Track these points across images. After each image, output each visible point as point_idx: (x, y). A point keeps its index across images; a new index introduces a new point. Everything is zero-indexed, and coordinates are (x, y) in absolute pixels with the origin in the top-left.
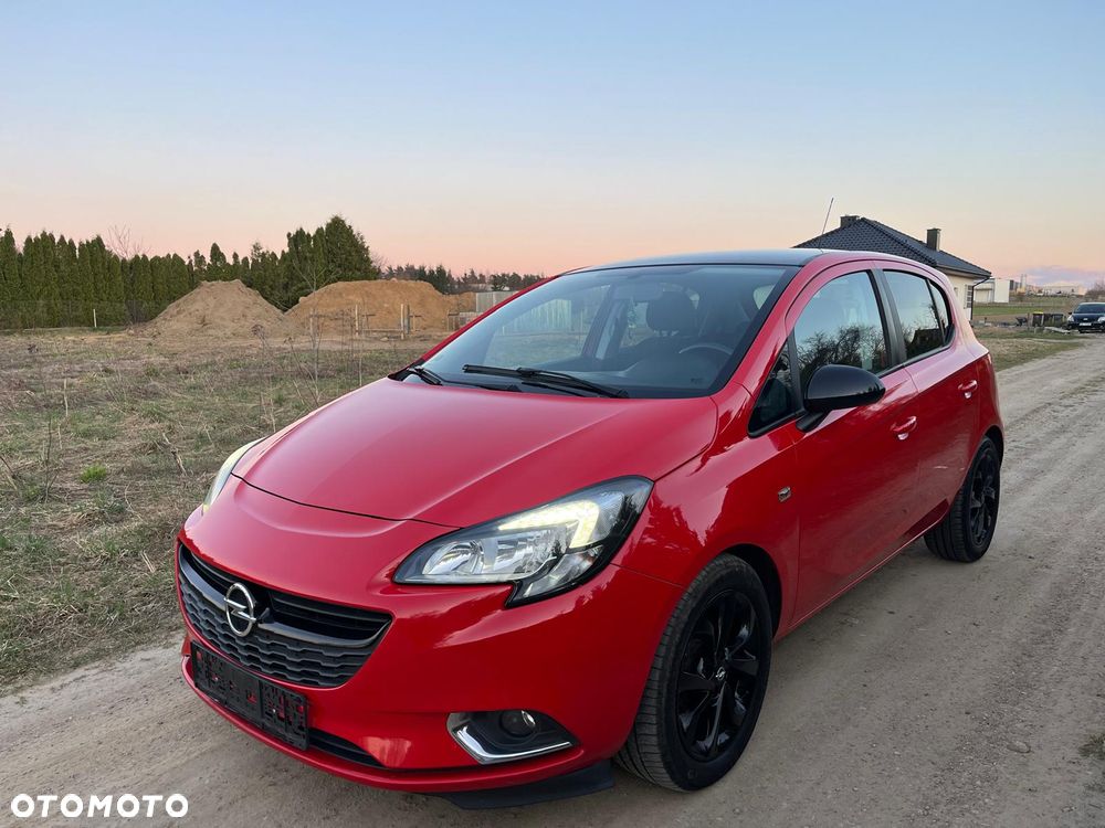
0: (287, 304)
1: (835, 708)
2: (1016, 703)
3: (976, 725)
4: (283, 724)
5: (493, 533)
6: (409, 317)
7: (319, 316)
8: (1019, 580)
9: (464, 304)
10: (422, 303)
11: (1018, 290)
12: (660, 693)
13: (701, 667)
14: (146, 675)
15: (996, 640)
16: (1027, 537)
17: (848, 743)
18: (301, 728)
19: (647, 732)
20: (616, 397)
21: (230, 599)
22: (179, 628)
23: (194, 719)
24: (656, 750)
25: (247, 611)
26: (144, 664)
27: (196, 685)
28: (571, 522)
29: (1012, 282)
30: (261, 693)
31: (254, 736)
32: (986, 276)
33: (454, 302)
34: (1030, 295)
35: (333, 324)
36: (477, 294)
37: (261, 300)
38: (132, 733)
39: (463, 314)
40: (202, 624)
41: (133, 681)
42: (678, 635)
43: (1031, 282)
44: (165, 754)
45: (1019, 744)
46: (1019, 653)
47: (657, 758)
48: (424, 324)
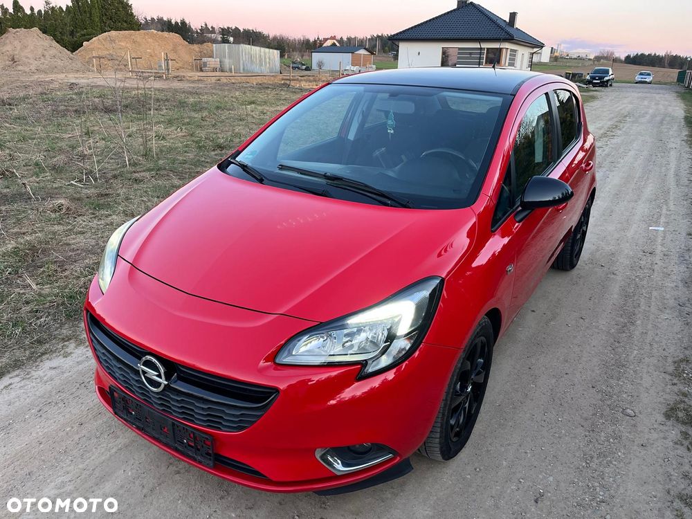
0: (74, 47)
1: (517, 386)
2: (619, 379)
3: (600, 396)
4: (194, 450)
5: (343, 327)
6: (167, 60)
7: (100, 58)
8: (600, 283)
9: (205, 52)
10: (175, 50)
11: (555, 54)
12: (443, 415)
13: (458, 386)
14: (57, 382)
15: (597, 330)
16: (597, 250)
17: (530, 413)
18: (208, 454)
19: (433, 436)
20: (405, 206)
21: (143, 365)
22: (71, 339)
23: (105, 420)
24: (438, 445)
25: (159, 376)
26: (53, 372)
27: (116, 413)
28: (396, 317)
29: (552, 48)
30: (173, 429)
31: (167, 451)
32: (541, 46)
33: (197, 49)
34: (562, 58)
35: (110, 63)
36: (214, 45)
37: (55, 44)
38: (61, 434)
39: (205, 60)
40: (117, 374)
41: (48, 387)
42: (455, 377)
43: (563, 50)
44: (92, 450)
45: (629, 411)
46: (612, 340)
47: (438, 449)
48: (177, 65)
